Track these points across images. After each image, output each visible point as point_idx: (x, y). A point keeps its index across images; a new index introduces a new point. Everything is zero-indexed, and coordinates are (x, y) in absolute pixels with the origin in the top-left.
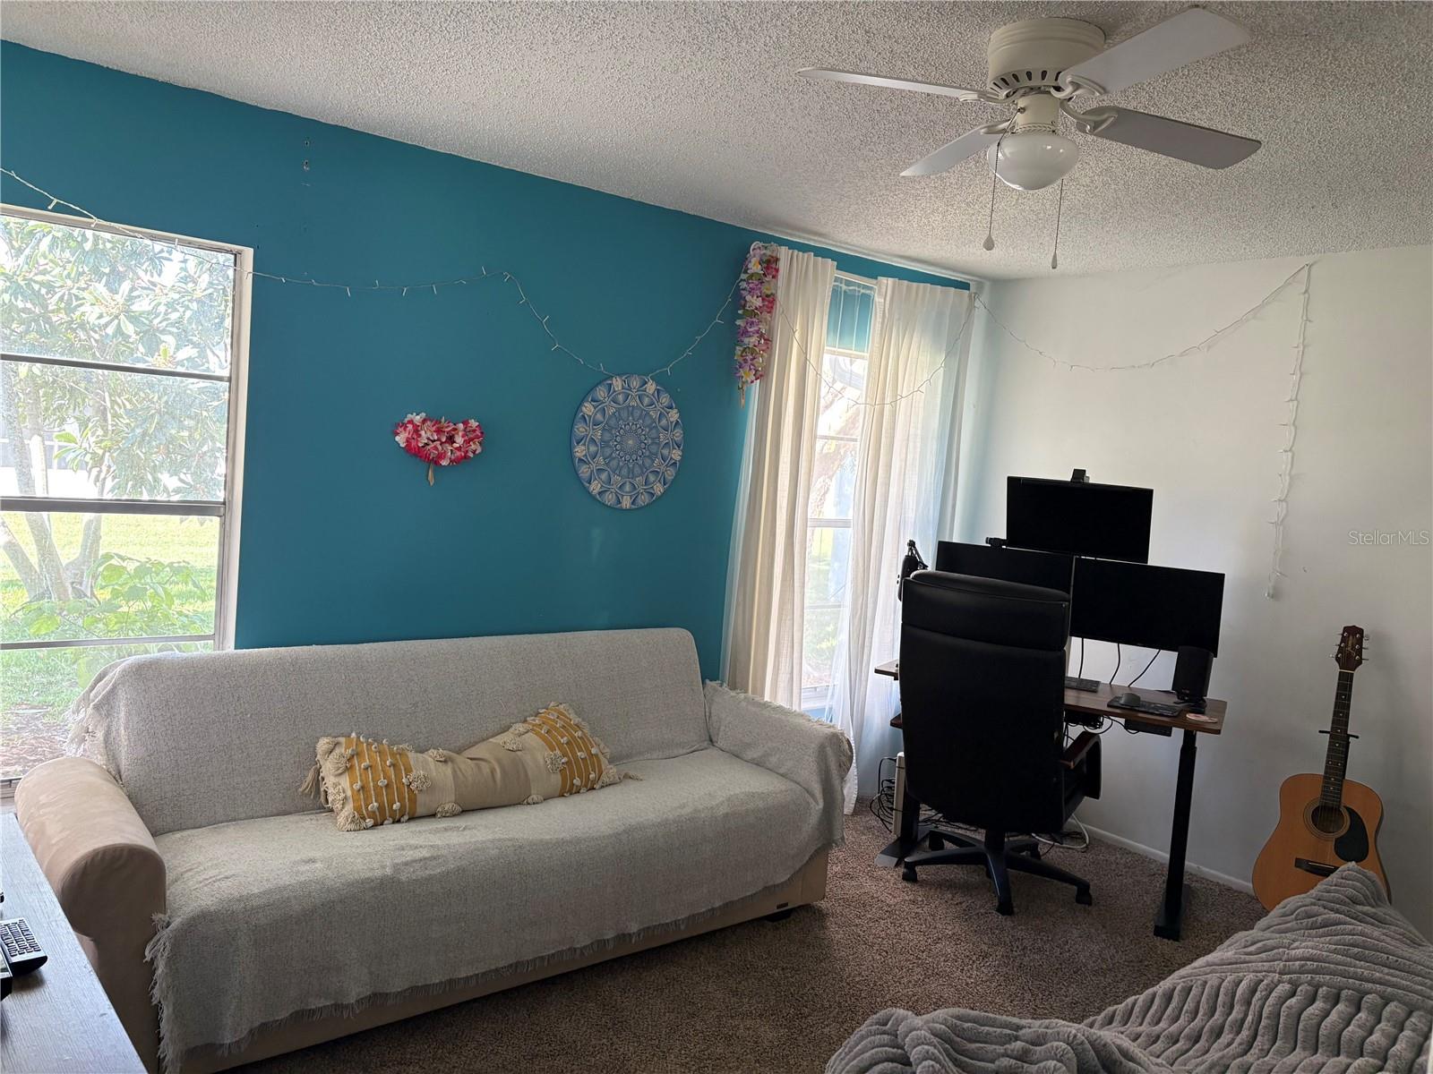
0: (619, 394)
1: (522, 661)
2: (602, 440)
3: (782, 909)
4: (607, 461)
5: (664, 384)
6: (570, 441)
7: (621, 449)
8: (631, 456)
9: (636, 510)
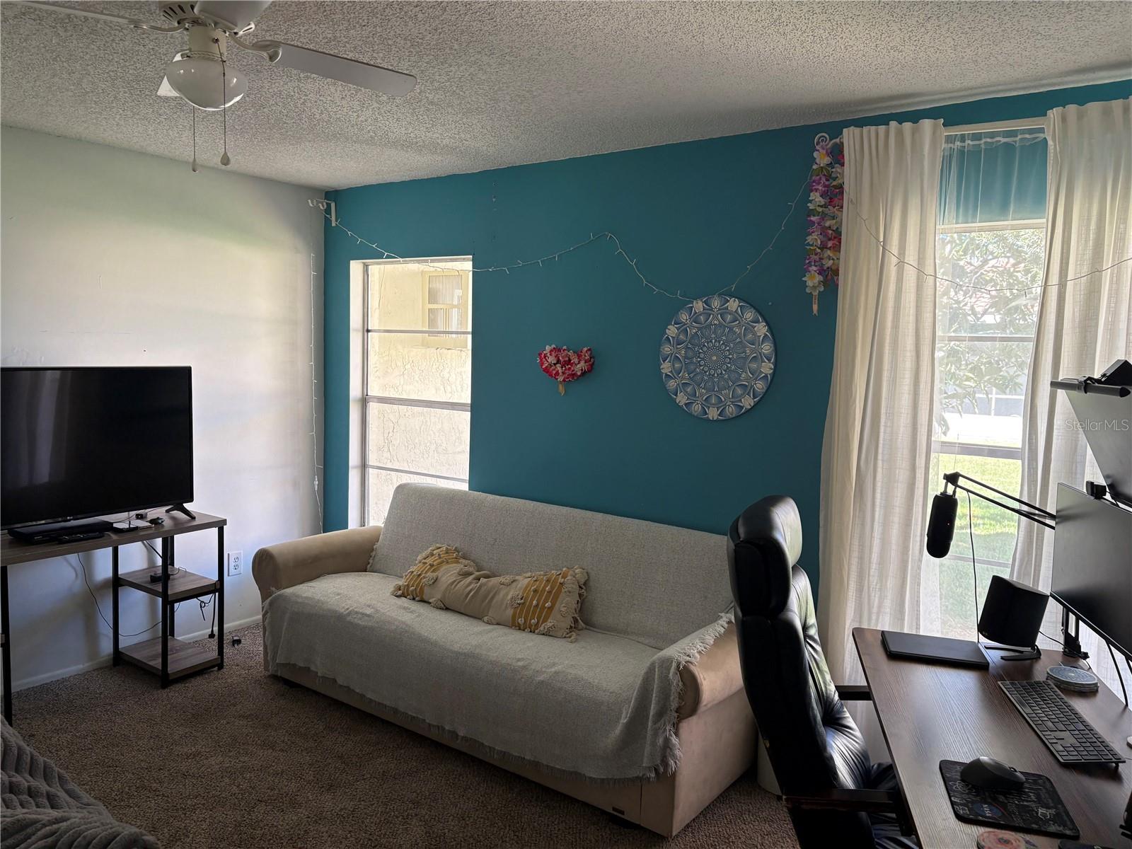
0: (701, 315)
1: (568, 529)
2: (686, 357)
3: (615, 813)
4: (692, 375)
5: (748, 300)
6: (656, 359)
7: (705, 365)
8: (715, 370)
9: (724, 421)
